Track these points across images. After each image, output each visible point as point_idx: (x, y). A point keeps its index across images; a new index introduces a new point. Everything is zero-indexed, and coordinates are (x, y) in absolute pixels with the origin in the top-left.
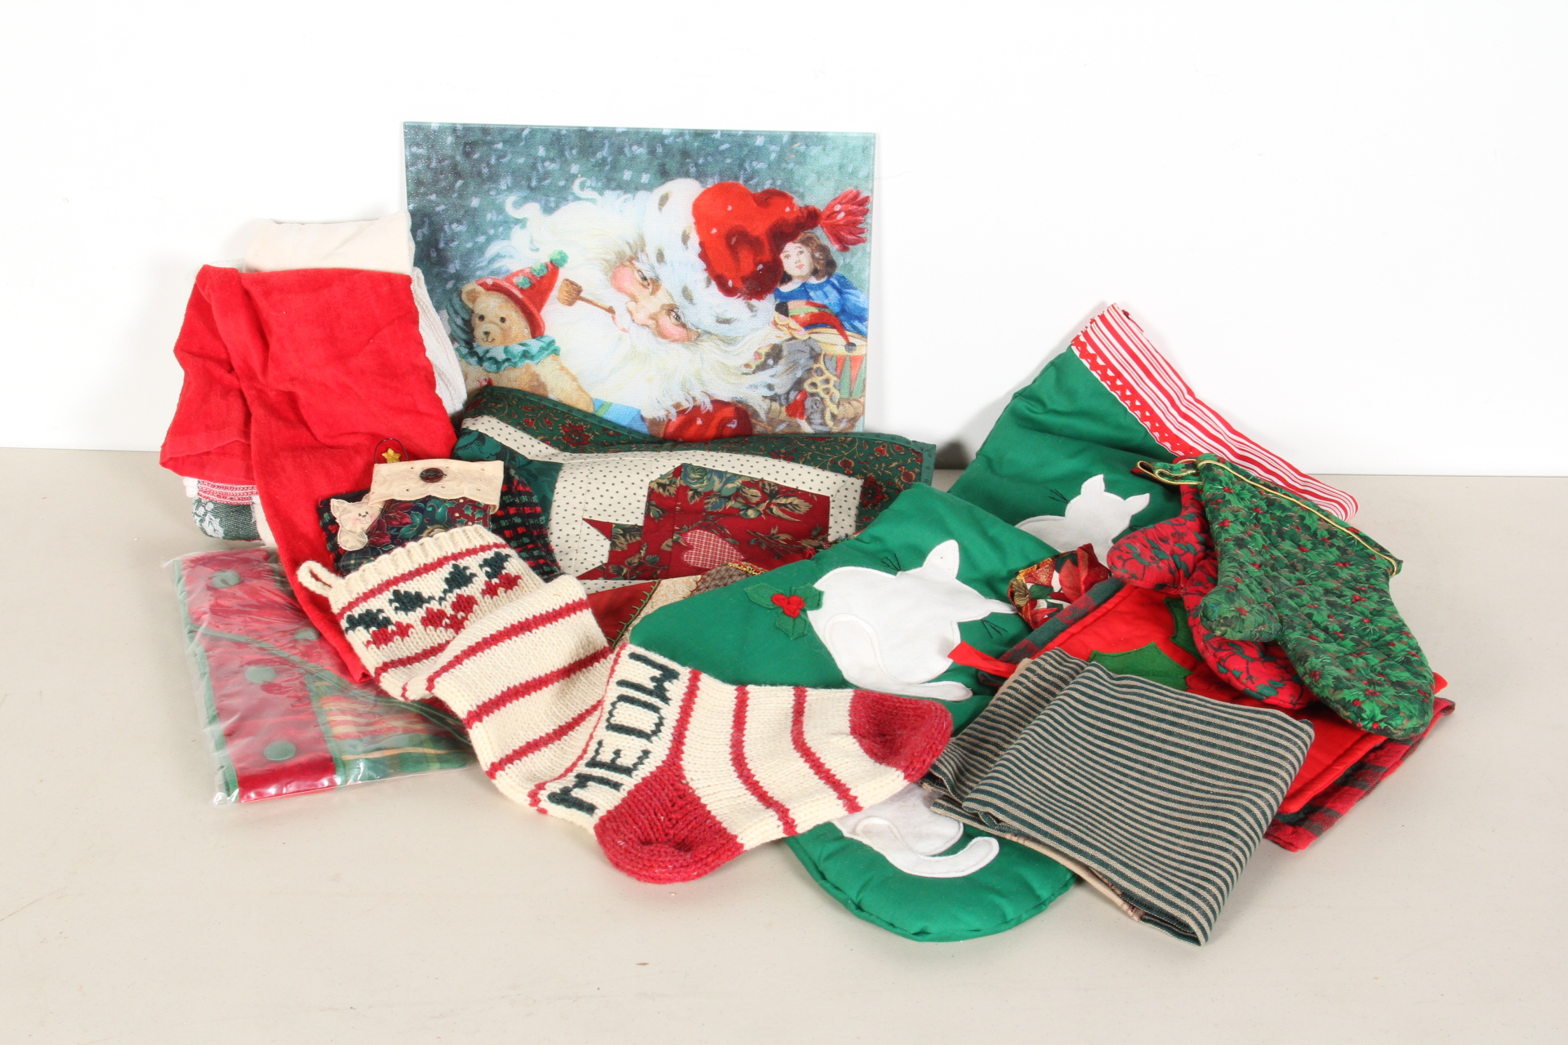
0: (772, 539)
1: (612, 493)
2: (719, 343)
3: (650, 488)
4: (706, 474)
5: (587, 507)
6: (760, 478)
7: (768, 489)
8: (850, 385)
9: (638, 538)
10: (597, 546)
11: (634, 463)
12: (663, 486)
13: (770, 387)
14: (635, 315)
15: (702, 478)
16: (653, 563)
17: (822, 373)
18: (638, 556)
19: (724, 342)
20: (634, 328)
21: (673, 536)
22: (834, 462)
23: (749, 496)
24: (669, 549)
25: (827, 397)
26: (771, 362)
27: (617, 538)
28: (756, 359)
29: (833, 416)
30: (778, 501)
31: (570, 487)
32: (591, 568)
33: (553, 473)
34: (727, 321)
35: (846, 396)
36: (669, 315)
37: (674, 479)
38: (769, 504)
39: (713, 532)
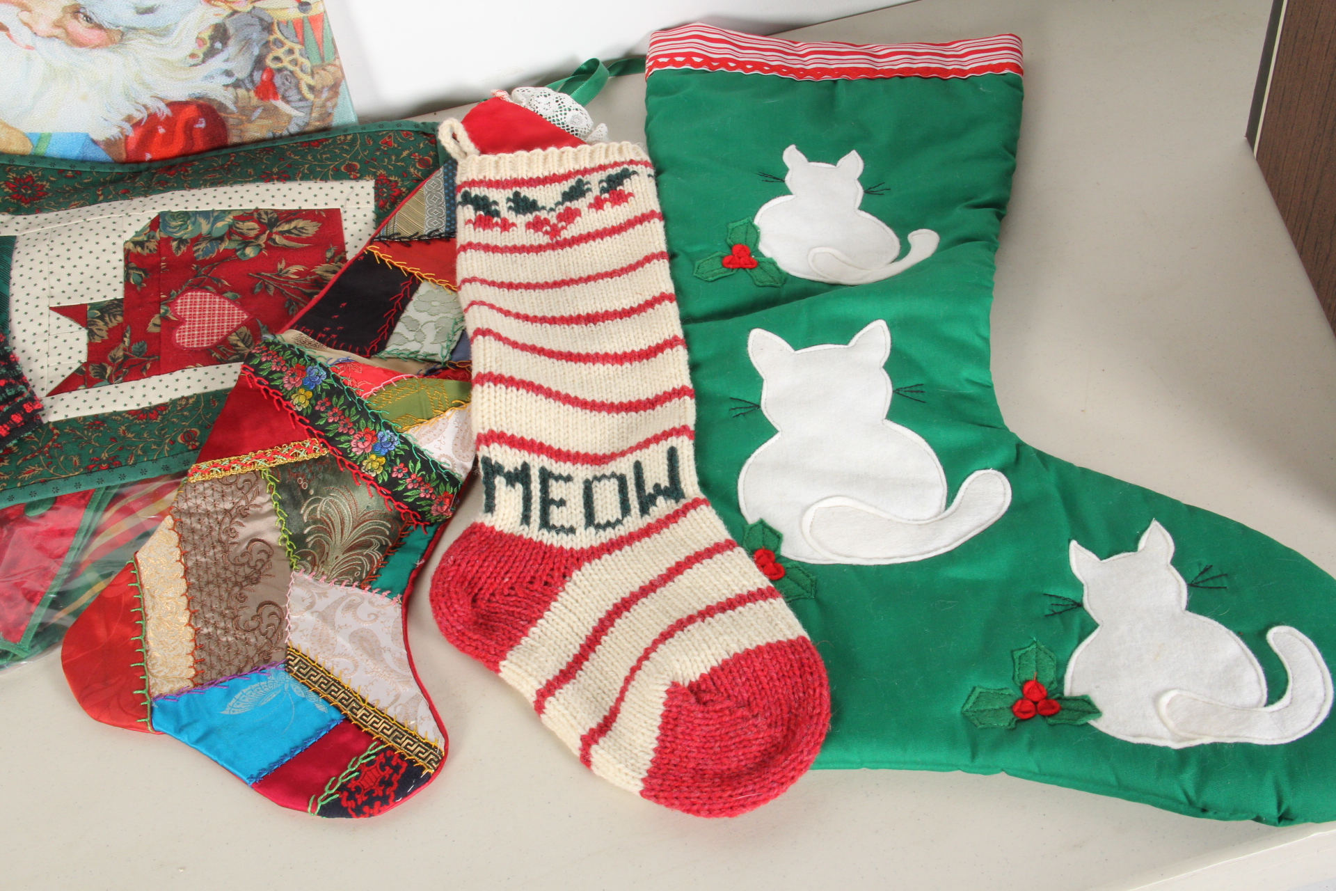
0: (280, 276)
1: (82, 267)
2: (152, 37)
3: (125, 249)
4: (189, 219)
5: (54, 292)
6: (253, 208)
7: (265, 219)
8: (319, 49)
9: (120, 319)
10: (71, 342)
11: (101, 225)
12: (140, 244)
13: (228, 73)
14: (35, 28)
15: (186, 222)
16: (140, 353)
17: (283, 44)
18: (122, 346)
19: (156, 35)
20: (39, 43)
21: (159, 308)
22: (337, 170)
23: (245, 231)
24: (157, 330)
25: (297, 69)
26: (218, 45)
27: (95, 324)
28: (200, 46)
29: (311, 88)
30: (280, 229)
31: (27, 273)
32: (68, 373)
33: (6, 258)
34: (150, 10)
35: (318, 62)
36: (77, 18)
37: (152, 233)
38: (270, 235)
39: (207, 291)
